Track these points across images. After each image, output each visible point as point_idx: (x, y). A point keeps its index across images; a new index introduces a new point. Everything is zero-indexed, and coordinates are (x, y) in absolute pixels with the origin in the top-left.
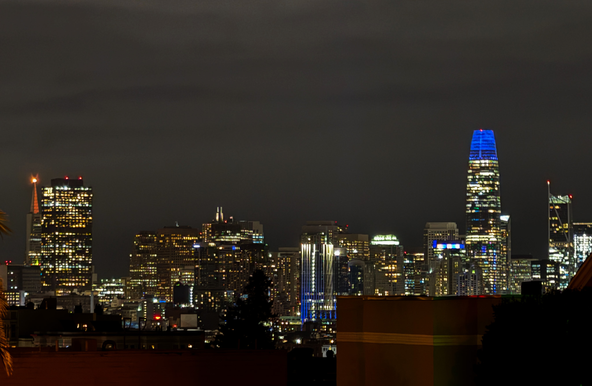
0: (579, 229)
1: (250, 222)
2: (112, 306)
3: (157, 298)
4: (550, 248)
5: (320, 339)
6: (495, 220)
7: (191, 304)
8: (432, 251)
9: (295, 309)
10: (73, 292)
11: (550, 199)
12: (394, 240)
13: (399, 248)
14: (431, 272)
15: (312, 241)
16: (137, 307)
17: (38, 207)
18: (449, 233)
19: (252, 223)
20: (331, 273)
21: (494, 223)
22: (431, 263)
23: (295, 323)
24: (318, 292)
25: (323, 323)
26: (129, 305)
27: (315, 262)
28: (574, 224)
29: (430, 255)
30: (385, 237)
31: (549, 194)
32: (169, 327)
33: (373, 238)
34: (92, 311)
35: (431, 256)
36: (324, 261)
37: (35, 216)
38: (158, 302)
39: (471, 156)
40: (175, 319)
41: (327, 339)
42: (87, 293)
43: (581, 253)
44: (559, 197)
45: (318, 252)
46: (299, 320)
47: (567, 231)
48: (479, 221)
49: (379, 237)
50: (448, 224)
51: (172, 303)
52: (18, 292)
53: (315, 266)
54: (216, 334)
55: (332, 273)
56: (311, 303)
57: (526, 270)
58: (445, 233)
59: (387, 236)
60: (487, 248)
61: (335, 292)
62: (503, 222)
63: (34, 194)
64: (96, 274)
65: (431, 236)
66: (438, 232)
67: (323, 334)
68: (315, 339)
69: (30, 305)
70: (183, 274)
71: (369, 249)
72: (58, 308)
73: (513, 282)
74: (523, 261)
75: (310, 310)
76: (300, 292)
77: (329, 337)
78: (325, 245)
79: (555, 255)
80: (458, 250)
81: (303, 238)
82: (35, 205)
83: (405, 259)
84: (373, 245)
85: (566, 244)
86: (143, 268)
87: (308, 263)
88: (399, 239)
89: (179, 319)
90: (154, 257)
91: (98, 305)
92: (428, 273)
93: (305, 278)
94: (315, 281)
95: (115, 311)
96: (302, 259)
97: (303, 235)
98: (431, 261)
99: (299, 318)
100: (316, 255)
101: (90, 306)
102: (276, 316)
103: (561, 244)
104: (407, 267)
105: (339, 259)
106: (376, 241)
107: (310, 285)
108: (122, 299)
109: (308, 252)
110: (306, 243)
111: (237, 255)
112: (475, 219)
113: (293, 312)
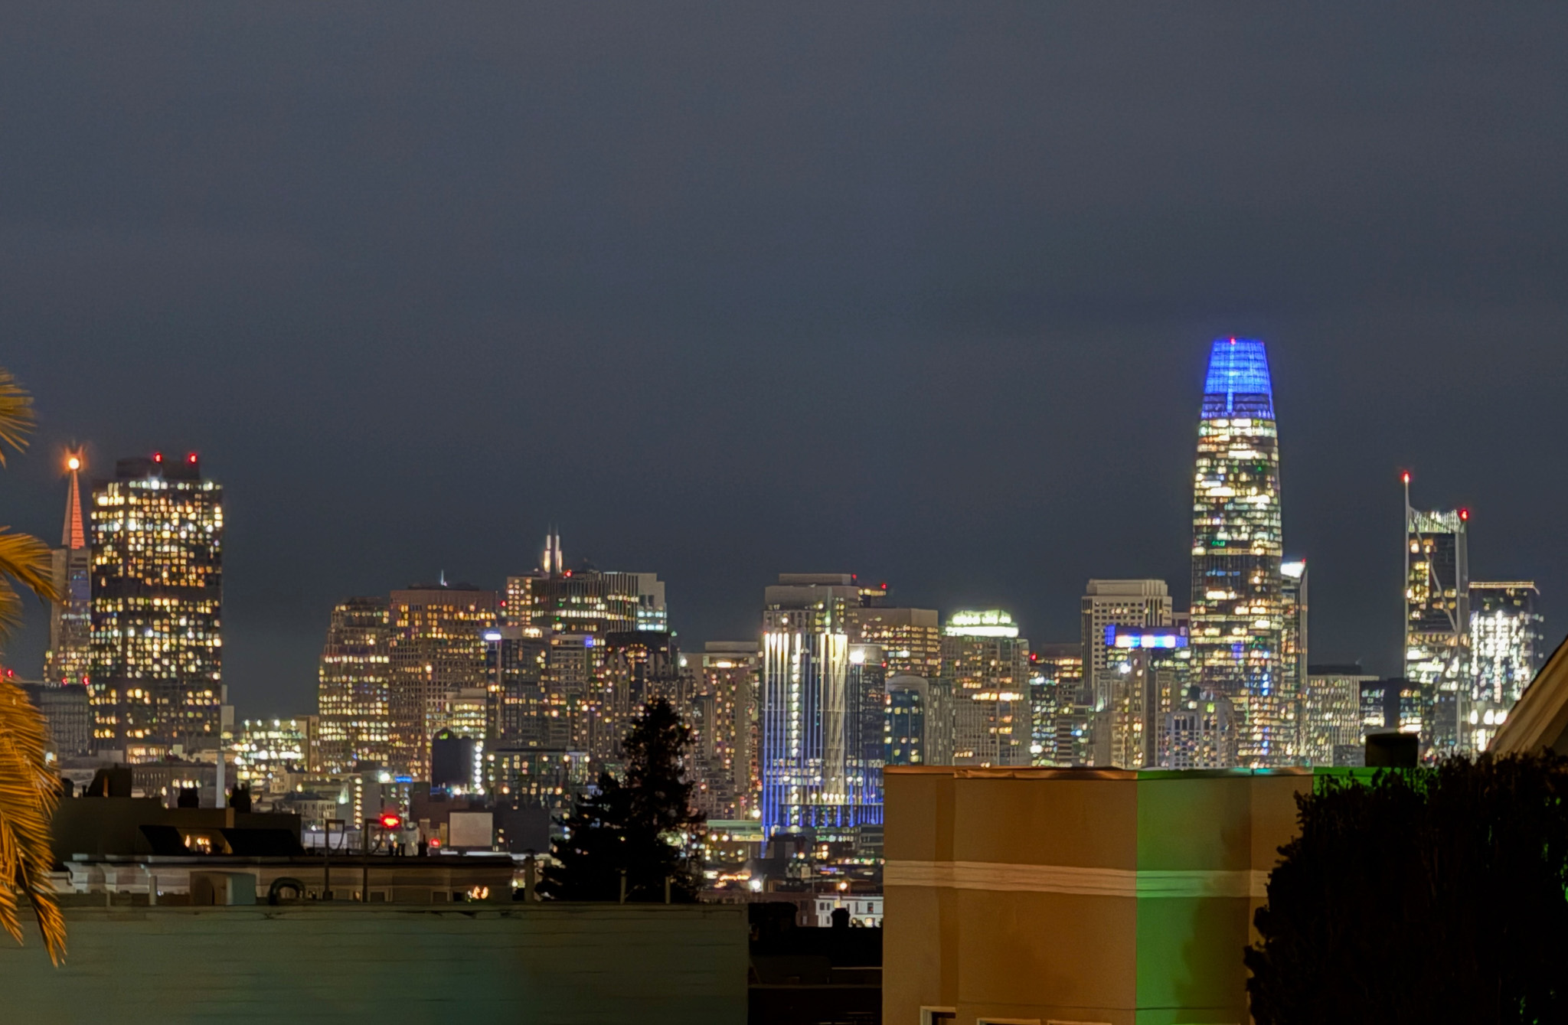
0: (1485, 600)
1: (628, 574)
2: (271, 791)
3: (391, 769)
4: (1409, 648)
5: (811, 878)
6: (1267, 574)
7: (478, 786)
8: (1104, 653)
9: (747, 802)
10: (172, 753)
11: (1411, 522)
12: (1006, 625)
13: (1018, 646)
14: (1100, 707)
15: (792, 626)
16: (339, 793)
17: (82, 533)
18: (1147, 606)
19: (637, 577)
20: (840, 708)
21: (1266, 581)
22: (1101, 685)
23: (746, 839)
24: (806, 758)
25: (819, 838)
26: (316, 789)
27: (800, 679)
28: (1472, 586)
29: (1097, 663)
30: (981, 616)
31: (1408, 509)
33: (951, 620)
34: (220, 804)
35: (1101, 666)
36: (822, 678)
37: (75, 555)
38: (392, 781)
39: (1207, 408)
40: (435, 825)
41: (831, 880)
42: (206, 756)
43: (1490, 661)
44: (1432, 516)
45: (808, 655)
46: (756, 829)
47: (1452, 605)
48: (1226, 577)
49: (967, 615)
50: (1145, 584)
51: (428, 783)
53: (800, 692)
54: (541, 864)
55: (843, 710)
56: (788, 786)
57: (1345, 704)
58: (1137, 608)
59: (987, 614)
61: (852, 759)
62: (1287, 581)
63: (72, 497)
64: (232, 709)
65: (1101, 614)
66: (1119, 605)
67: (817, 867)
68: (799, 880)
70: (457, 708)
71: (938, 648)
72: (134, 795)
73: (1311, 736)
74: (1339, 681)
75: (786, 805)
76: (759, 759)
77: (833, 876)
78: (827, 637)
79: (1421, 667)
80: (1172, 651)
82: (73, 527)
83: (1032, 673)
84: (951, 637)
85: (1449, 637)
86: (355, 692)
87: (782, 683)
88: (1018, 619)
89: (446, 826)
90: (382, 663)
91: (236, 787)
92: (1091, 709)
93: (773, 723)
94: (798, 729)
95: (280, 803)
96: (767, 673)
97: (767, 609)
98: (1101, 678)
99: (756, 825)
100: (801, 663)
101: (215, 791)
102: (700, 819)
103: (1437, 637)
104: (1038, 695)
105: (861, 673)
106: (957, 626)
107: (787, 739)
108: (298, 772)
109: (782, 655)
110: (778, 629)
111: (597, 659)
112: (1216, 571)
113: (743, 810)
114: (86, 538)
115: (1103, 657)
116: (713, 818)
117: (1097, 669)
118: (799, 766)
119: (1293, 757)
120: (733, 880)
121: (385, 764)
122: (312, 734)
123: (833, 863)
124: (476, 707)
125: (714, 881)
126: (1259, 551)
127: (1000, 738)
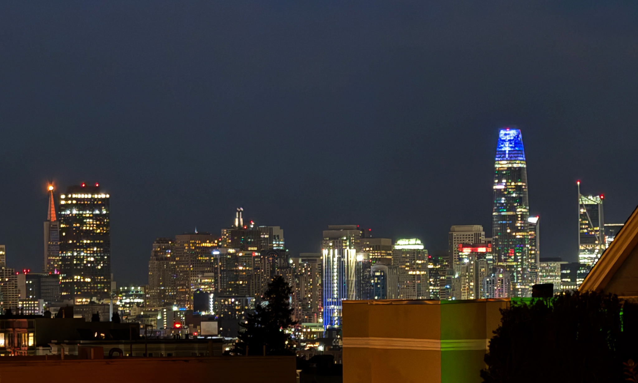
0: (611, 230)
1: (268, 227)
2: (131, 314)
3: (177, 305)
4: (580, 251)
6: (523, 222)
7: (212, 311)
8: (458, 255)
9: (317, 316)
10: (92, 300)
11: (580, 200)
12: (418, 244)
13: (424, 253)
14: (457, 276)
15: (334, 246)
16: (157, 315)
17: (55, 215)
18: (475, 235)
19: (272, 228)
21: (522, 225)
22: (457, 267)
23: (318, 330)
24: (340, 298)
26: (148, 313)
27: (337, 267)
28: (605, 225)
30: (409, 241)
31: (579, 194)
32: (189, 335)
33: (397, 242)
34: (111, 320)
35: (457, 260)
36: (346, 267)
37: (52, 224)
38: (178, 310)
39: (498, 157)
40: (195, 327)
42: (105, 301)
44: (589, 197)
45: (340, 257)
46: (321, 326)
47: (597, 233)
48: (507, 223)
49: (403, 240)
50: (474, 227)
51: (192, 310)
52: (37, 301)
53: (337, 272)
54: (237, 341)
55: (354, 279)
56: (333, 309)
57: (555, 273)
58: (471, 236)
59: (411, 240)
60: (514, 250)
62: (531, 224)
63: (51, 201)
64: (115, 282)
65: (456, 239)
66: (463, 235)
68: (338, 346)
69: (47, 314)
70: (203, 281)
72: (74, 317)
74: (553, 264)
75: (333, 317)
76: (322, 299)
78: (347, 250)
81: (325, 243)
82: (52, 213)
83: (429, 263)
84: (397, 250)
85: (597, 246)
87: (330, 269)
88: (423, 242)
89: (199, 326)
91: (117, 313)
92: (453, 277)
93: (327, 285)
94: (337, 287)
95: (134, 319)
96: (324, 265)
97: (324, 240)
100: (338, 261)
101: (109, 314)
102: (297, 323)
103: (592, 246)
104: (432, 272)
105: (361, 264)
106: (399, 245)
107: (333, 291)
108: (141, 307)
109: (330, 258)
110: (328, 248)
111: (257, 261)
112: (502, 221)
113: (315, 319)
114: (57, 217)
116: (303, 322)
120: (312, 347)
121: (175, 303)
122: (146, 292)
124: (210, 280)
125: (305, 347)
126: (520, 213)
127: (417, 289)
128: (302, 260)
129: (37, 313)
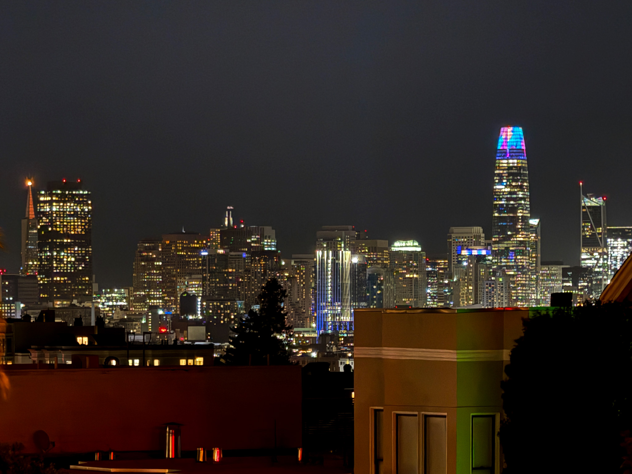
0: (613, 233)
1: (261, 227)
2: (114, 318)
3: (163, 309)
4: (582, 254)
5: (337, 352)
6: (524, 224)
7: (199, 315)
8: (457, 257)
9: (310, 320)
10: (73, 303)
11: (583, 201)
12: (416, 246)
13: (421, 255)
14: (454, 280)
15: (328, 248)
16: (142, 319)
17: (33, 212)
18: (474, 238)
19: (264, 228)
21: (523, 227)
22: (456, 270)
23: (310, 336)
24: (334, 302)
25: (340, 335)
26: (132, 317)
27: (331, 270)
28: (608, 228)
29: (454, 261)
30: (406, 243)
31: (582, 196)
32: (176, 341)
33: (393, 244)
34: (93, 324)
35: (456, 263)
36: (340, 269)
37: (31, 222)
38: (163, 314)
39: (498, 155)
40: (182, 332)
41: (345, 352)
42: (87, 304)
43: (616, 259)
44: (592, 199)
45: (334, 260)
46: (314, 332)
47: (600, 236)
48: (507, 225)
49: (400, 242)
50: (474, 228)
51: (179, 314)
52: (14, 304)
53: (331, 275)
54: (226, 347)
55: (349, 282)
56: (327, 314)
57: (556, 277)
58: (470, 239)
59: (408, 242)
60: (515, 254)
61: (353, 302)
62: (532, 227)
63: (29, 198)
64: (97, 284)
65: (455, 241)
66: (463, 237)
67: (339, 347)
68: (332, 352)
69: (26, 318)
70: (190, 283)
71: (389, 256)
72: (56, 321)
73: (542, 290)
74: (554, 268)
75: (326, 322)
76: (315, 302)
77: (346, 351)
78: (342, 252)
79: (587, 261)
80: (485, 256)
81: (319, 245)
82: (30, 210)
83: (427, 266)
84: (393, 251)
85: (599, 249)
86: (148, 277)
87: (324, 271)
88: (421, 245)
89: (186, 331)
90: (159, 265)
91: (99, 317)
92: (452, 281)
93: (320, 288)
94: (331, 290)
95: (117, 323)
96: (318, 267)
97: (318, 241)
98: (455, 268)
99: (314, 330)
100: (332, 263)
101: (91, 318)
102: (290, 328)
103: (594, 249)
104: (430, 275)
105: (357, 267)
106: (396, 247)
107: (326, 294)
108: (125, 310)
109: (324, 260)
110: (322, 249)
111: (248, 263)
112: (503, 223)
113: (308, 324)
114: (35, 214)
115: (456, 259)
116: (296, 327)
117: (453, 264)
118: (331, 306)
119: (534, 299)
120: (305, 353)
121: (161, 307)
122: (130, 295)
123: (346, 345)
124: (198, 283)
125: (297, 353)
126: (520, 215)
127: (415, 293)
128: (295, 262)
129: (14, 316)
